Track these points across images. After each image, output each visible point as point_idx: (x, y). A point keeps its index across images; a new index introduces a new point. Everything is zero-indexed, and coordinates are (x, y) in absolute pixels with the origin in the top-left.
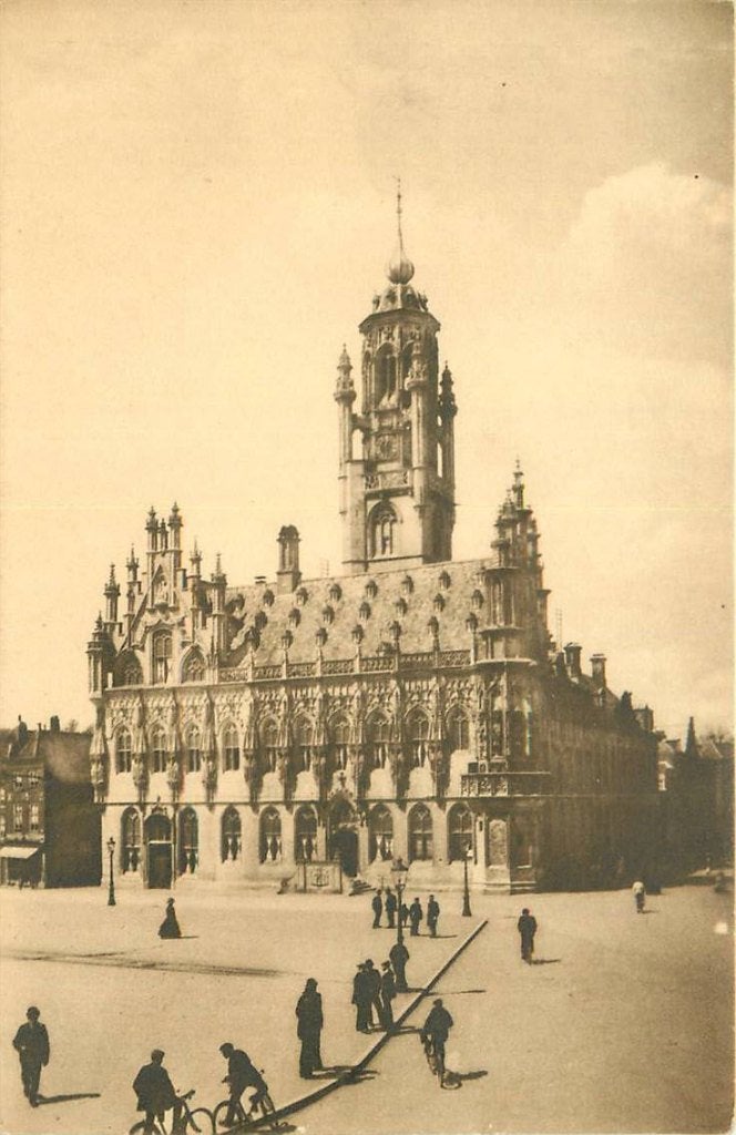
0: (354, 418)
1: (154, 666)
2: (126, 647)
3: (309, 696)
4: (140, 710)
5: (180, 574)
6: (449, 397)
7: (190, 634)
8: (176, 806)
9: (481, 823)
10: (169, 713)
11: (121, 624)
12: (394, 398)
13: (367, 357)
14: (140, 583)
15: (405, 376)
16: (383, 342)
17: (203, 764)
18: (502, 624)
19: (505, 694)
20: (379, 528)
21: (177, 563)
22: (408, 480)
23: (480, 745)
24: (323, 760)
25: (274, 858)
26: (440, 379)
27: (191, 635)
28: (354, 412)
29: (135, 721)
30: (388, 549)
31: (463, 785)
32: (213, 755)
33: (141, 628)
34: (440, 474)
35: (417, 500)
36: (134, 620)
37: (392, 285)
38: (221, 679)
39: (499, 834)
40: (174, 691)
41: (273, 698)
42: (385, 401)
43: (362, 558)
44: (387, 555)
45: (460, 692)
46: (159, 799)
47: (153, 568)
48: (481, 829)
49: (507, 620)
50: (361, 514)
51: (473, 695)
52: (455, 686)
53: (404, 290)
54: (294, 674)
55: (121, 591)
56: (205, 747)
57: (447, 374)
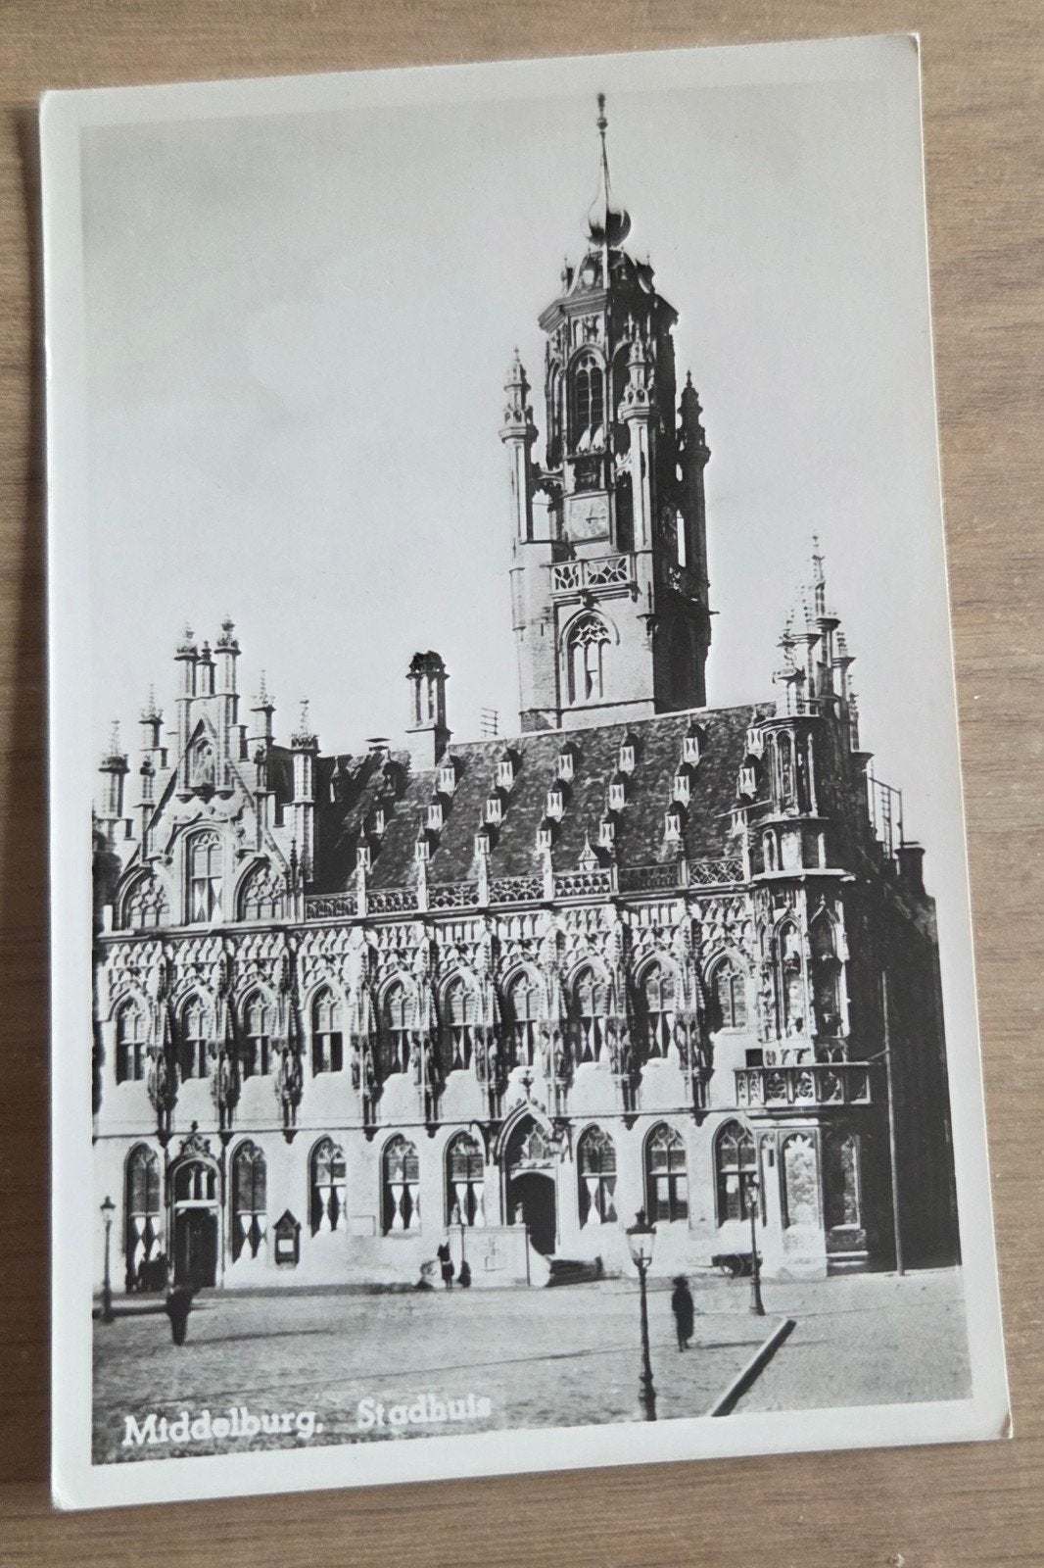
0: (532, 470)
1: (188, 894)
2: (138, 861)
3: (468, 940)
4: (162, 969)
5: (235, 732)
6: (694, 431)
7: (251, 834)
8: (226, 1138)
9: (771, 1152)
10: (216, 976)
11: (129, 822)
12: (600, 434)
13: (552, 366)
14: (164, 751)
15: (619, 398)
16: (579, 343)
17: (276, 1060)
18: (795, 811)
19: (804, 929)
20: (578, 652)
21: (231, 715)
22: (627, 574)
23: (764, 1017)
24: (493, 1050)
25: (406, 1225)
26: (678, 403)
27: (255, 838)
28: (534, 461)
29: (153, 988)
30: (595, 689)
31: (739, 1087)
32: (295, 1044)
33: (164, 827)
34: (682, 561)
35: (643, 605)
36: (153, 813)
37: (594, 248)
38: (309, 913)
39: (804, 1171)
40: (224, 934)
41: (403, 945)
42: (584, 442)
43: (553, 706)
44: (595, 698)
45: (729, 929)
46: (195, 1126)
47: (187, 727)
48: (771, 1164)
49: (805, 806)
50: (549, 630)
51: (751, 932)
52: (719, 919)
53: (613, 256)
54: (441, 903)
55: (130, 765)
56: (280, 1032)
57: (690, 394)
